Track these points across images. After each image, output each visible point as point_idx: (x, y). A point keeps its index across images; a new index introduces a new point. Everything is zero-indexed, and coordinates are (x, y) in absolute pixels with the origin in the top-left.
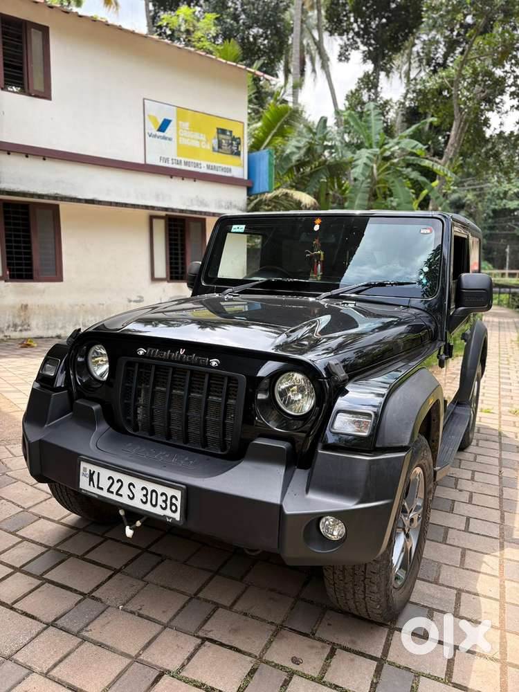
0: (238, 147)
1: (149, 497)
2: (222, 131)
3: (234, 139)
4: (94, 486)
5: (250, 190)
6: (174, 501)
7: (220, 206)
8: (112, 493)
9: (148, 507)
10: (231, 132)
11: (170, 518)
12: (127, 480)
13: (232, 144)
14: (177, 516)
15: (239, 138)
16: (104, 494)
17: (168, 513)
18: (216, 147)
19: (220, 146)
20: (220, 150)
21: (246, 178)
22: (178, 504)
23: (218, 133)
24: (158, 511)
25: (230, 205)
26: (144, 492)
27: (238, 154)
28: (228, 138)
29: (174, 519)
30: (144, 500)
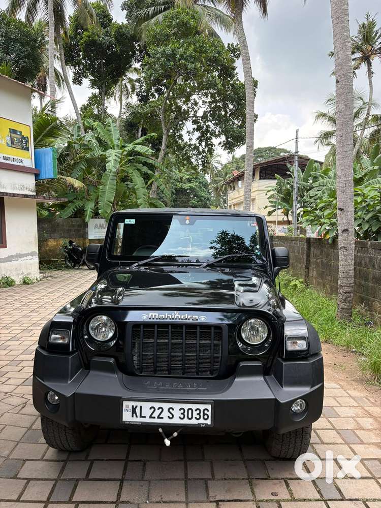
0: (26, 144)
1: (186, 414)
2: (13, 131)
3: (23, 138)
4: (137, 416)
5: (37, 176)
6: (206, 412)
7: (15, 188)
8: (154, 418)
9: (186, 421)
10: (21, 132)
11: (203, 424)
12: (166, 406)
13: (22, 141)
14: (209, 422)
15: (27, 138)
16: (148, 420)
17: (202, 421)
18: (10, 143)
19: (12, 143)
20: (13, 146)
21: (34, 167)
22: (209, 413)
23: (10, 132)
24: (194, 422)
25: (23, 187)
26: (182, 411)
27: (27, 149)
28: (19, 137)
29: (206, 424)
30: (182, 416)
